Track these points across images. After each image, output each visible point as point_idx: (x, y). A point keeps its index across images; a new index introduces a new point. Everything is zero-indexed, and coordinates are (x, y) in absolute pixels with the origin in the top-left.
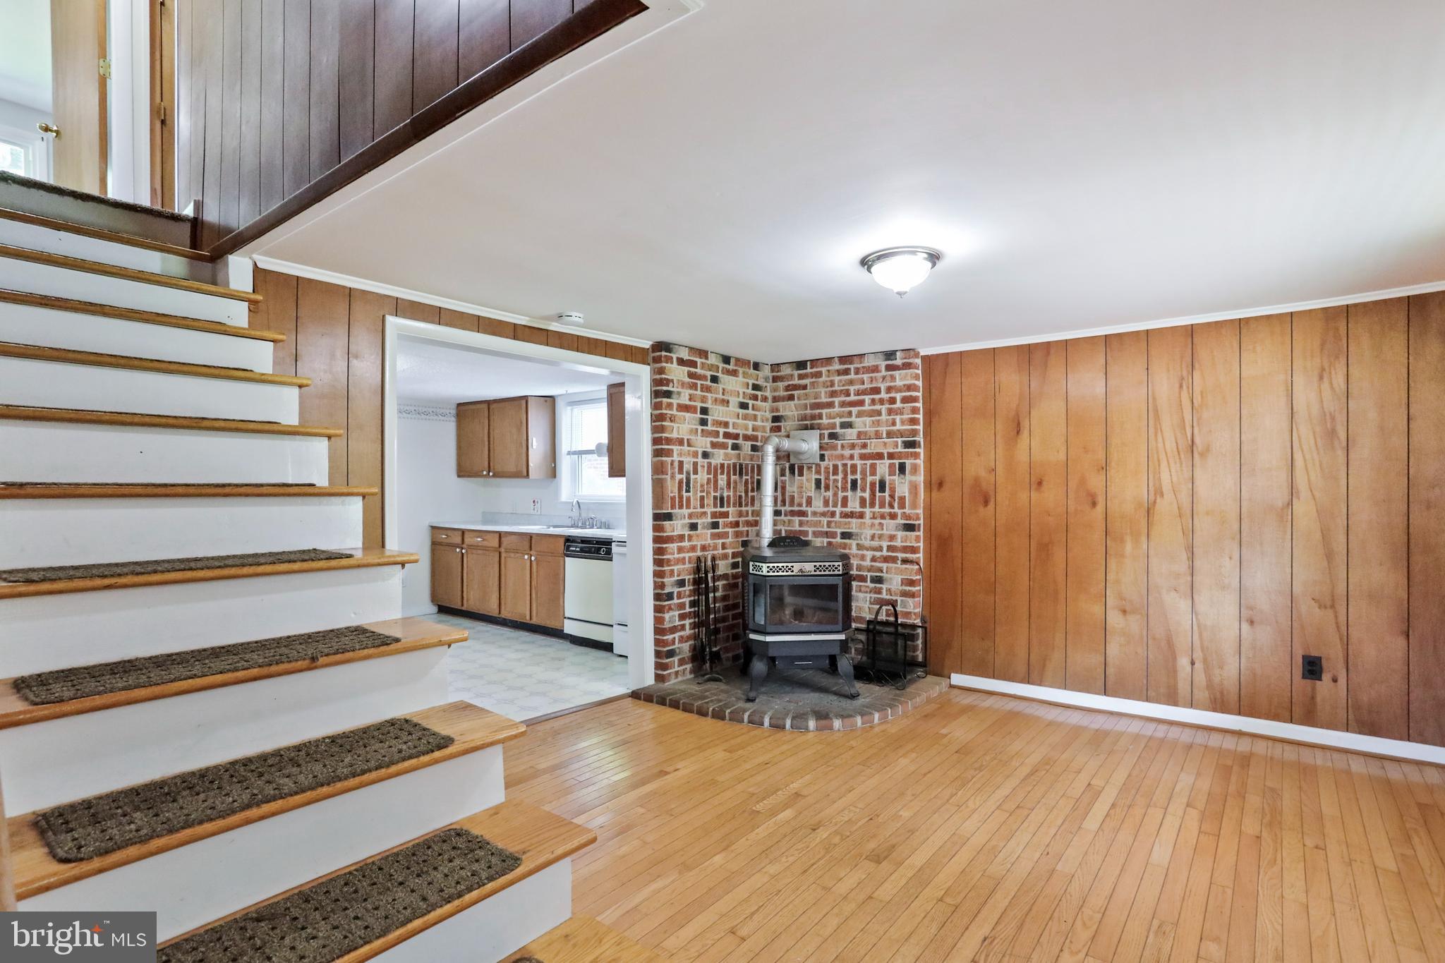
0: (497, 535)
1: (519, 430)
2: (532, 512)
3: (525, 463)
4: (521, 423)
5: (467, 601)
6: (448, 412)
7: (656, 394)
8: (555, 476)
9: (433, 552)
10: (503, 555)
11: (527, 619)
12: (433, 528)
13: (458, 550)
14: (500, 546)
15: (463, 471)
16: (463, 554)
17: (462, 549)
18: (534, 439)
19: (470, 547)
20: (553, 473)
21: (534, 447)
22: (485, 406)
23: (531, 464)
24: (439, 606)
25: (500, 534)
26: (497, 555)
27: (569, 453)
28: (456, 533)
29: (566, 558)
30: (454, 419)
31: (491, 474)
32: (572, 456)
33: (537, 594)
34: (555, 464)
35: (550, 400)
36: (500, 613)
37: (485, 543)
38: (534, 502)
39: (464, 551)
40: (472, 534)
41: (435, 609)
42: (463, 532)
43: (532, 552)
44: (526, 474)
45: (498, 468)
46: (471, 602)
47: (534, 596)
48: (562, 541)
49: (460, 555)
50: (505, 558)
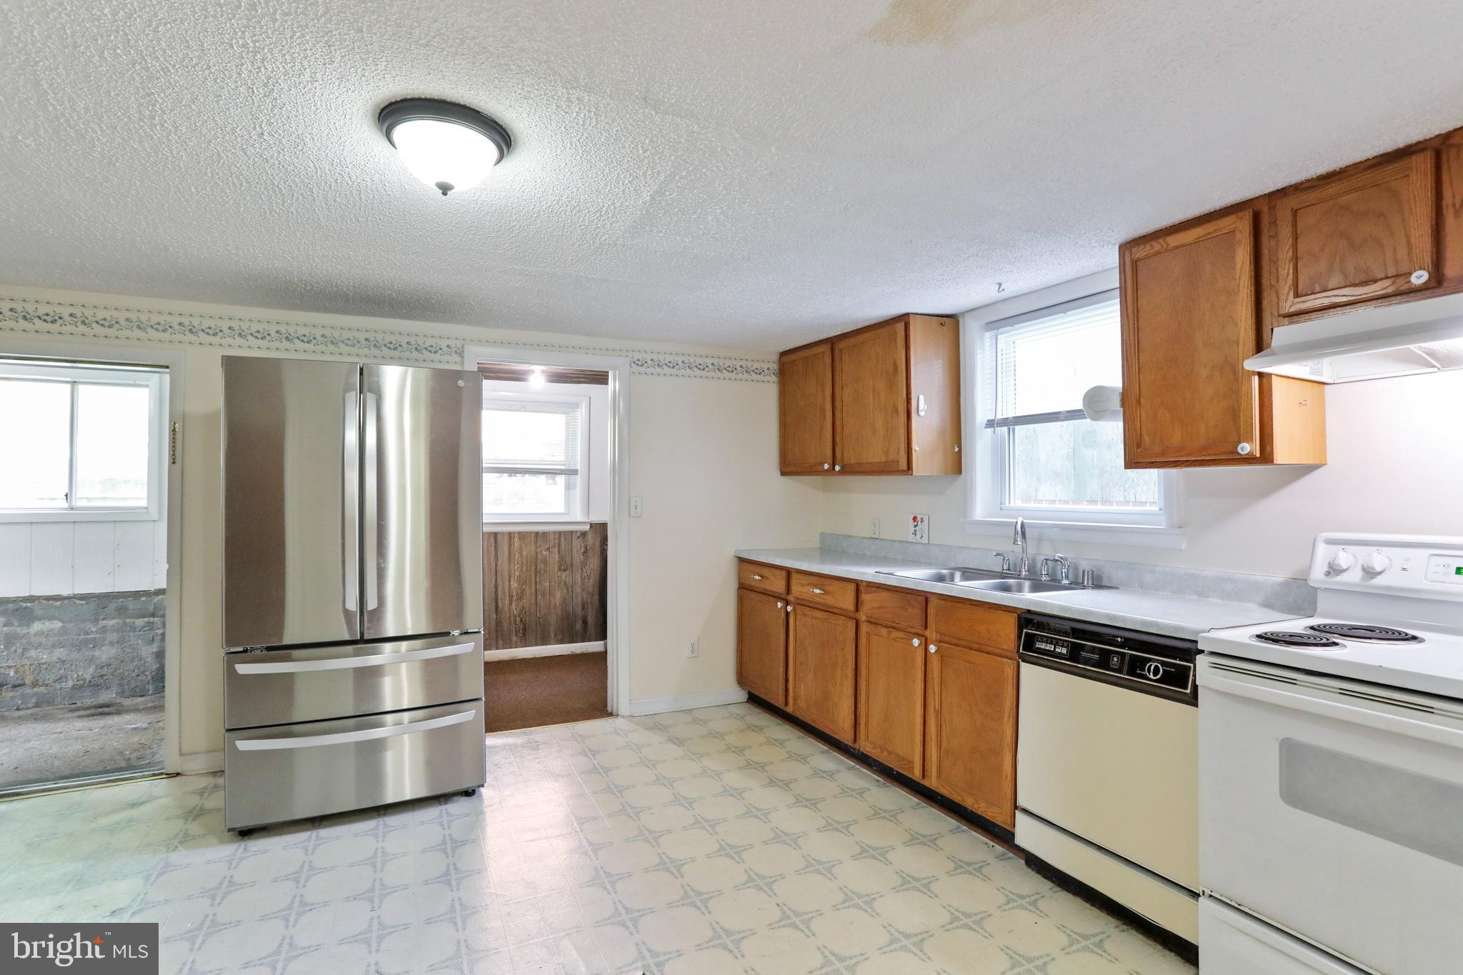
0: (852, 587)
1: (891, 384)
2: (911, 538)
3: (903, 446)
4: (896, 368)
5: (795, 700)
6: (765, 366)
8: (958, 470)
9: (741, 600)
10: (864, 628)
11: (916, 774)
12: (742, 561)
13: (780, 605)
14: (857, 610)
15: (790, 466)
16: (787, 614)
17: (787, 604)
18: (922, 398)
19: (801, 603)
20: (956, 464)
21: (922, 414)
22: (826, 348)
23: (916, 447)
24: (750, 693)
25: (858, 585)
26: (852, 625)
27: (991, 424)
28: (777, 572)
29: (1024, 666)
30: (774, 378)
31: (837, 468)
32: (998, 429)
33: (940, 727)
34: (960, 447)
35: (950, 323)
36: (855, 740)
37: (830, 600)
38: (915, 519)
39: (789, 609)
40: (804, 579)
41: (743, 696)
42: (789, 572)
43: (927, 633)
44: (905, 467)
45: (851, 457)
46: (802, 703)
47: (932, 729)
48: (1010, 624)
49: (783, 615)
50: (868, 634)
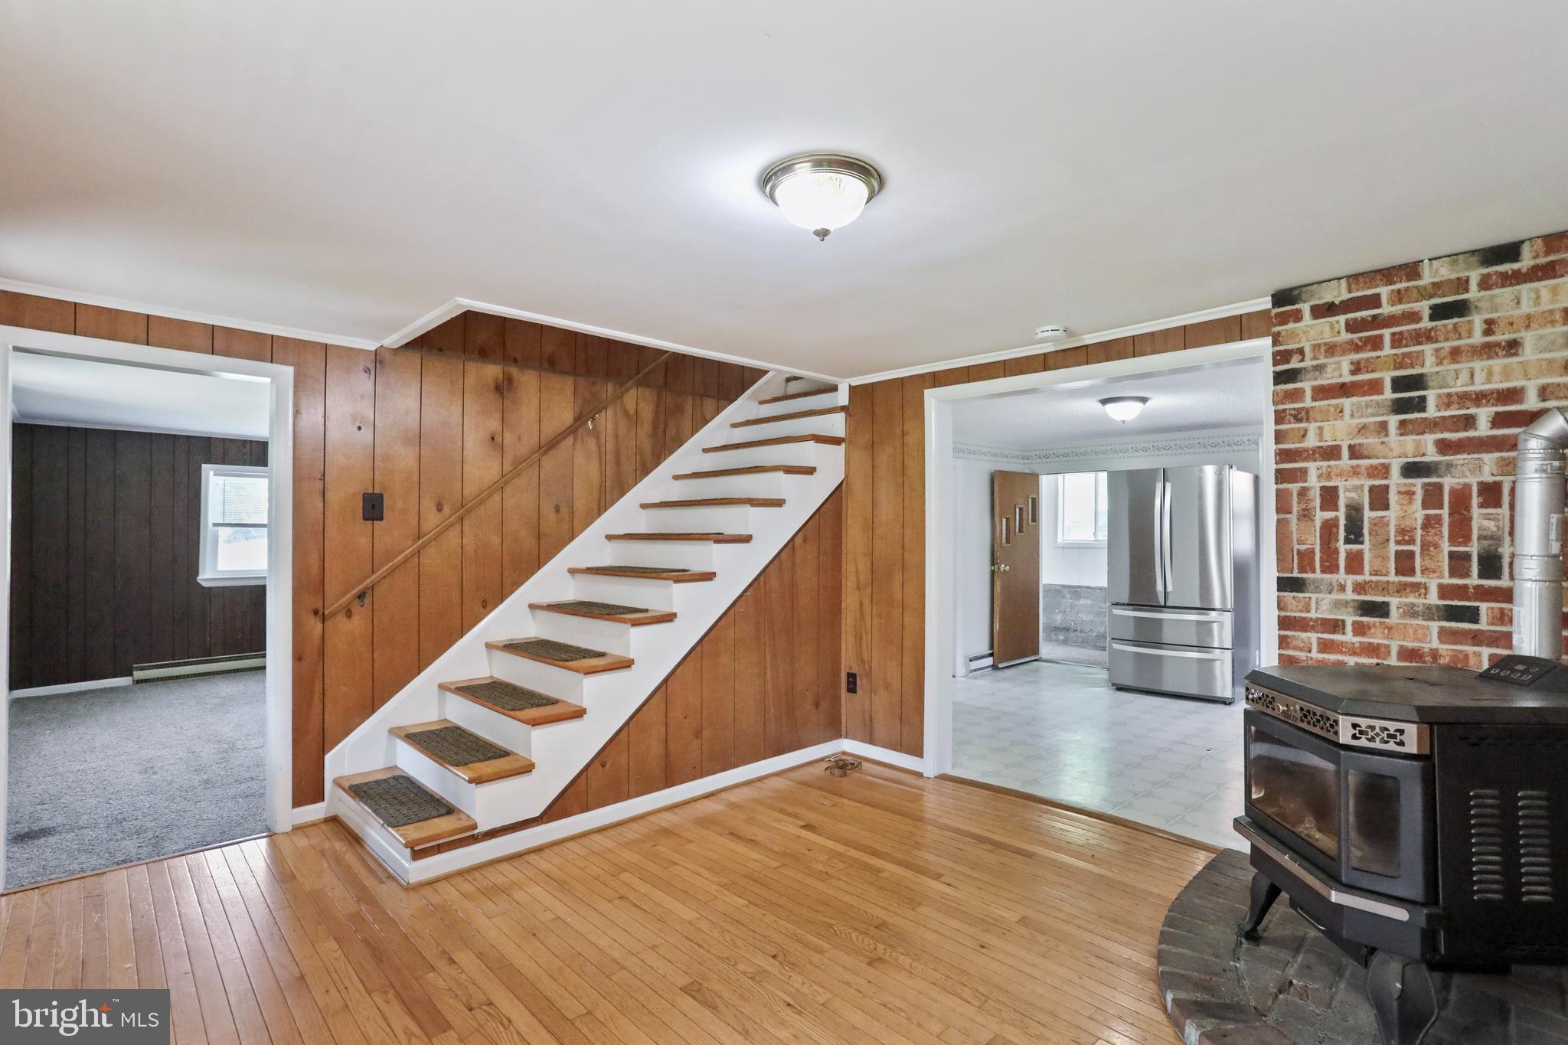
7: (1280, 378)
